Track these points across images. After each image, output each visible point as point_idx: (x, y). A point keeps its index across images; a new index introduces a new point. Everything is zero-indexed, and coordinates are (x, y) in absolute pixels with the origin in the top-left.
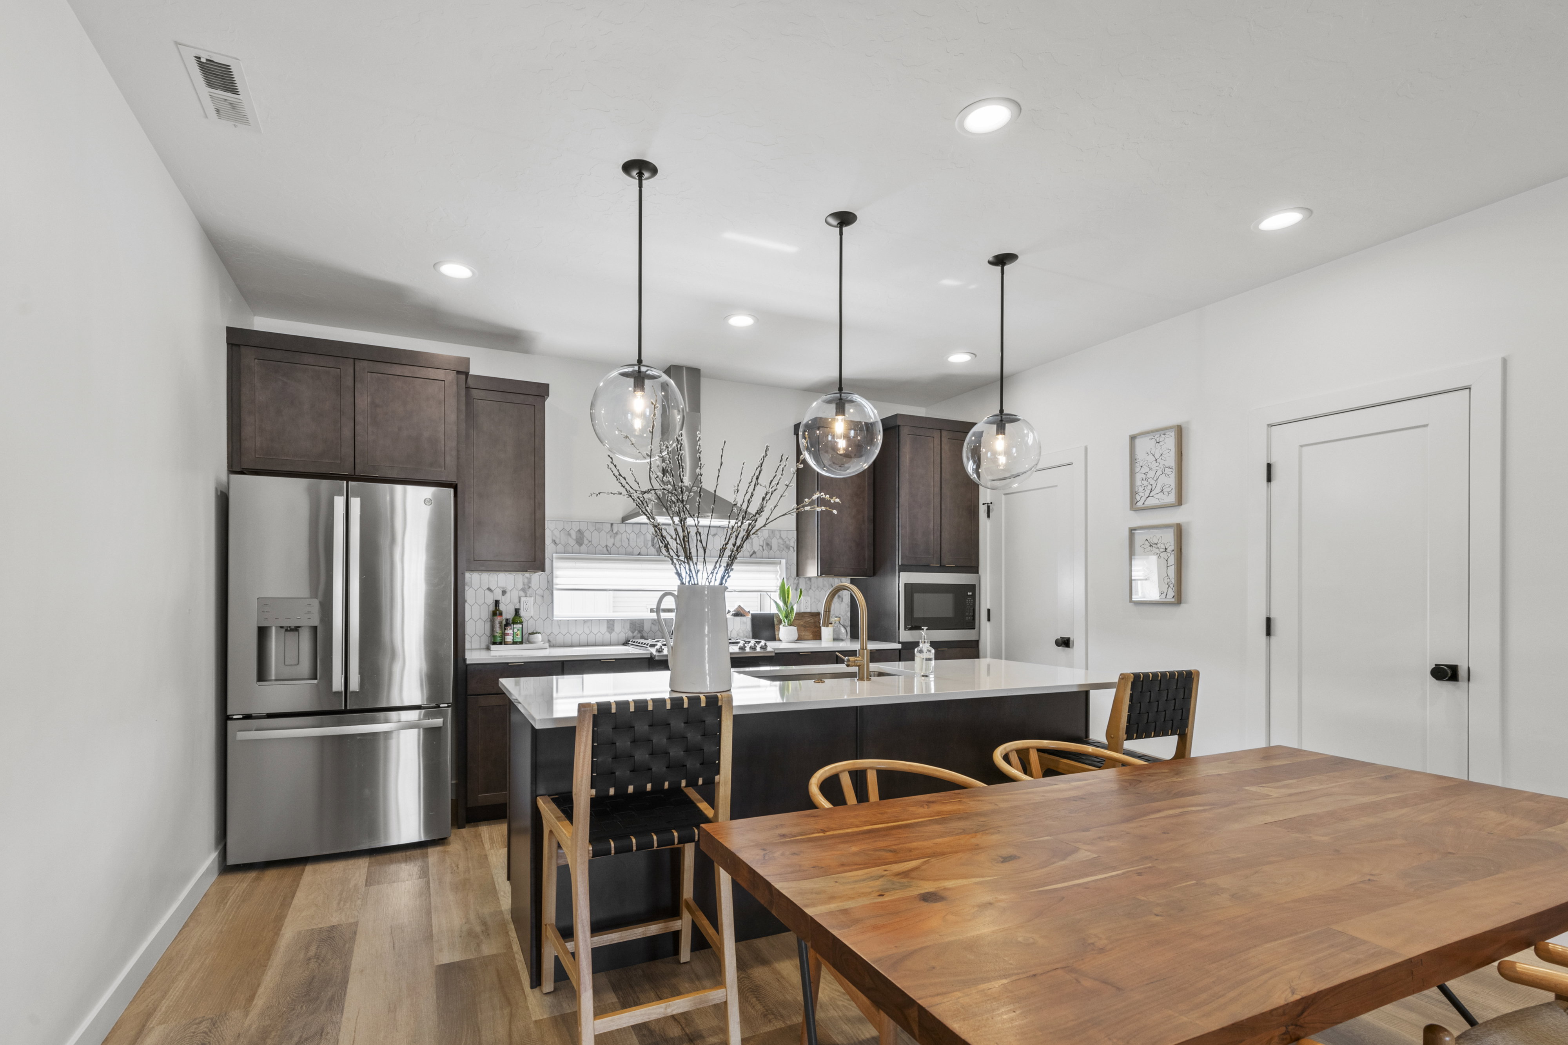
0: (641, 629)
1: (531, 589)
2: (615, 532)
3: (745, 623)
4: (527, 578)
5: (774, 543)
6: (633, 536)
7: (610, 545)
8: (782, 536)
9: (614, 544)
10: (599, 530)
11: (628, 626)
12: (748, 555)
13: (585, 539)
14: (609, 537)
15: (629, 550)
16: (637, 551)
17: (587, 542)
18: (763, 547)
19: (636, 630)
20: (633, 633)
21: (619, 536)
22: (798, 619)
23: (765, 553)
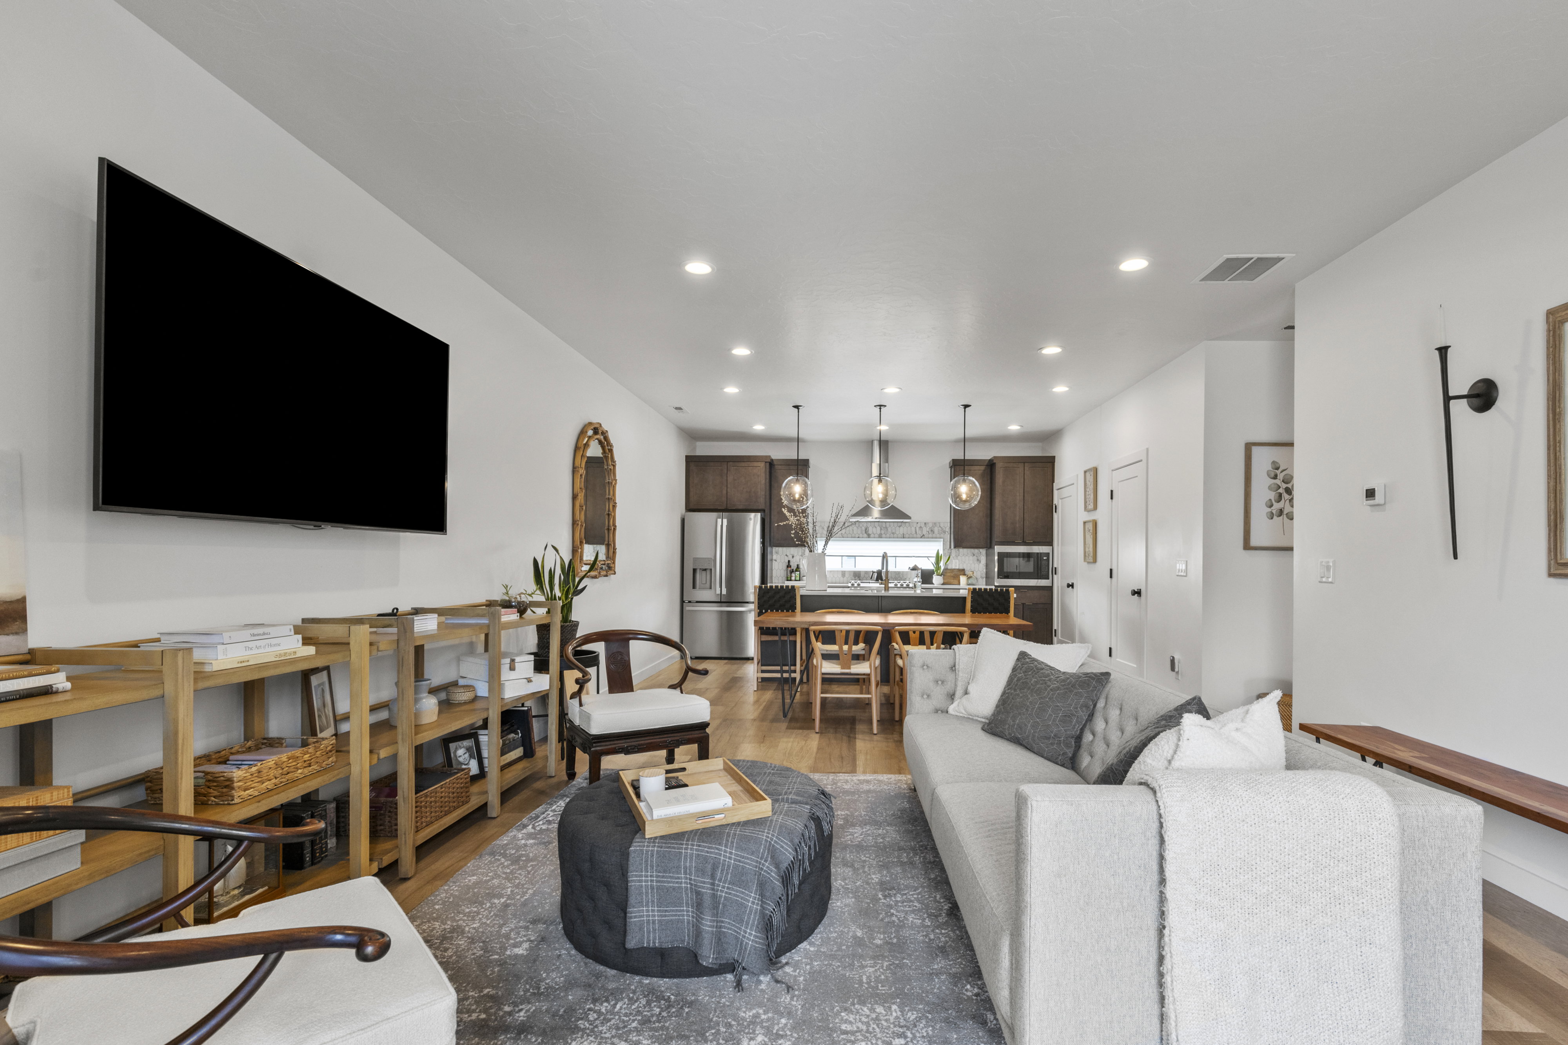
1: (804, 555)
3: (919, 576)
4: (802, 550)
5: (936, 530)
6: (855, 528)
8: (940, 526)
9: (845, 533)
12: (923, 535)
14: (842, 529)
15: (853, 535)
16: (857, 536)
18: (928, 531)
21: (848, 529)
22: (949, 573)
23: (930, 535)
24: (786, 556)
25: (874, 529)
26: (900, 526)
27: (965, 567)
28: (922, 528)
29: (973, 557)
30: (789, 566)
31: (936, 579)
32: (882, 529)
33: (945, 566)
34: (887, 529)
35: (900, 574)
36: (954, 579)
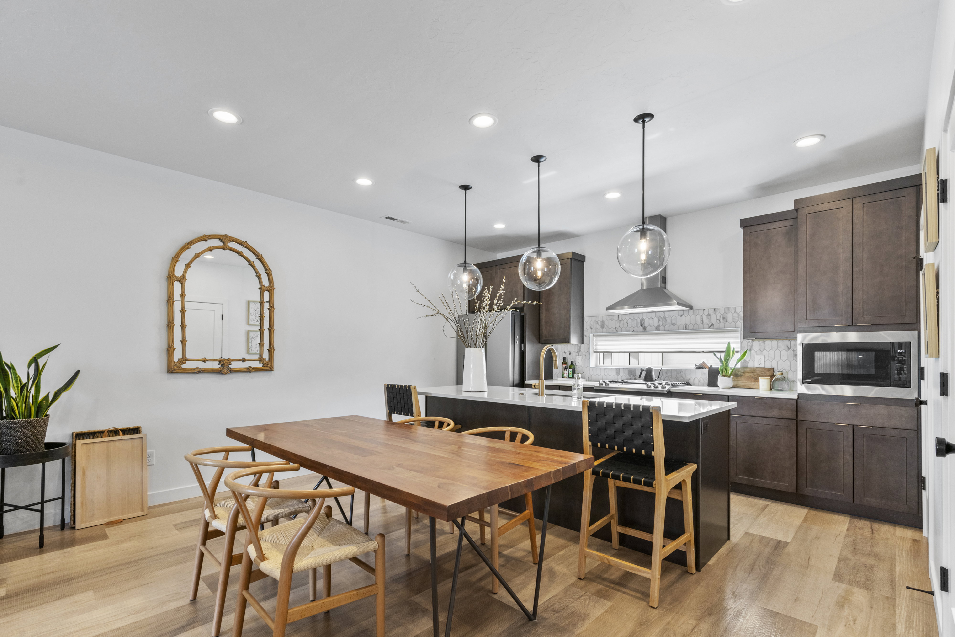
0: (635, 374)
1: (581, 352)
2: (620, 320)
3: (704, 374)
4: (580, 346)
5: (730, 317)
6: (630, 321)
7: (617, 327)
8: (736, 311)
9: (619, 327)
10: (612, 320)
11: (627, 372)
12: (708, 326)
14: (617, 322)
15: (628, 329)
16: (632, 329)
17: (606, 326)
18: (719, 320)
19: (631, 375)
20: (630, 376)
21: (622, 322)
22: (748, 373)
23: (722, 324)
24: (564, 353)
25: (651, 321)
26: (681, 316)
27: (774, 365)
28: (709, 317)
29: (787, 351)
30: (565, 362)
31: (721, 380)
32: (660, 320)
33: (742, 364)
34: (666, 320)
35: (681, 372)
36: (755, 381)
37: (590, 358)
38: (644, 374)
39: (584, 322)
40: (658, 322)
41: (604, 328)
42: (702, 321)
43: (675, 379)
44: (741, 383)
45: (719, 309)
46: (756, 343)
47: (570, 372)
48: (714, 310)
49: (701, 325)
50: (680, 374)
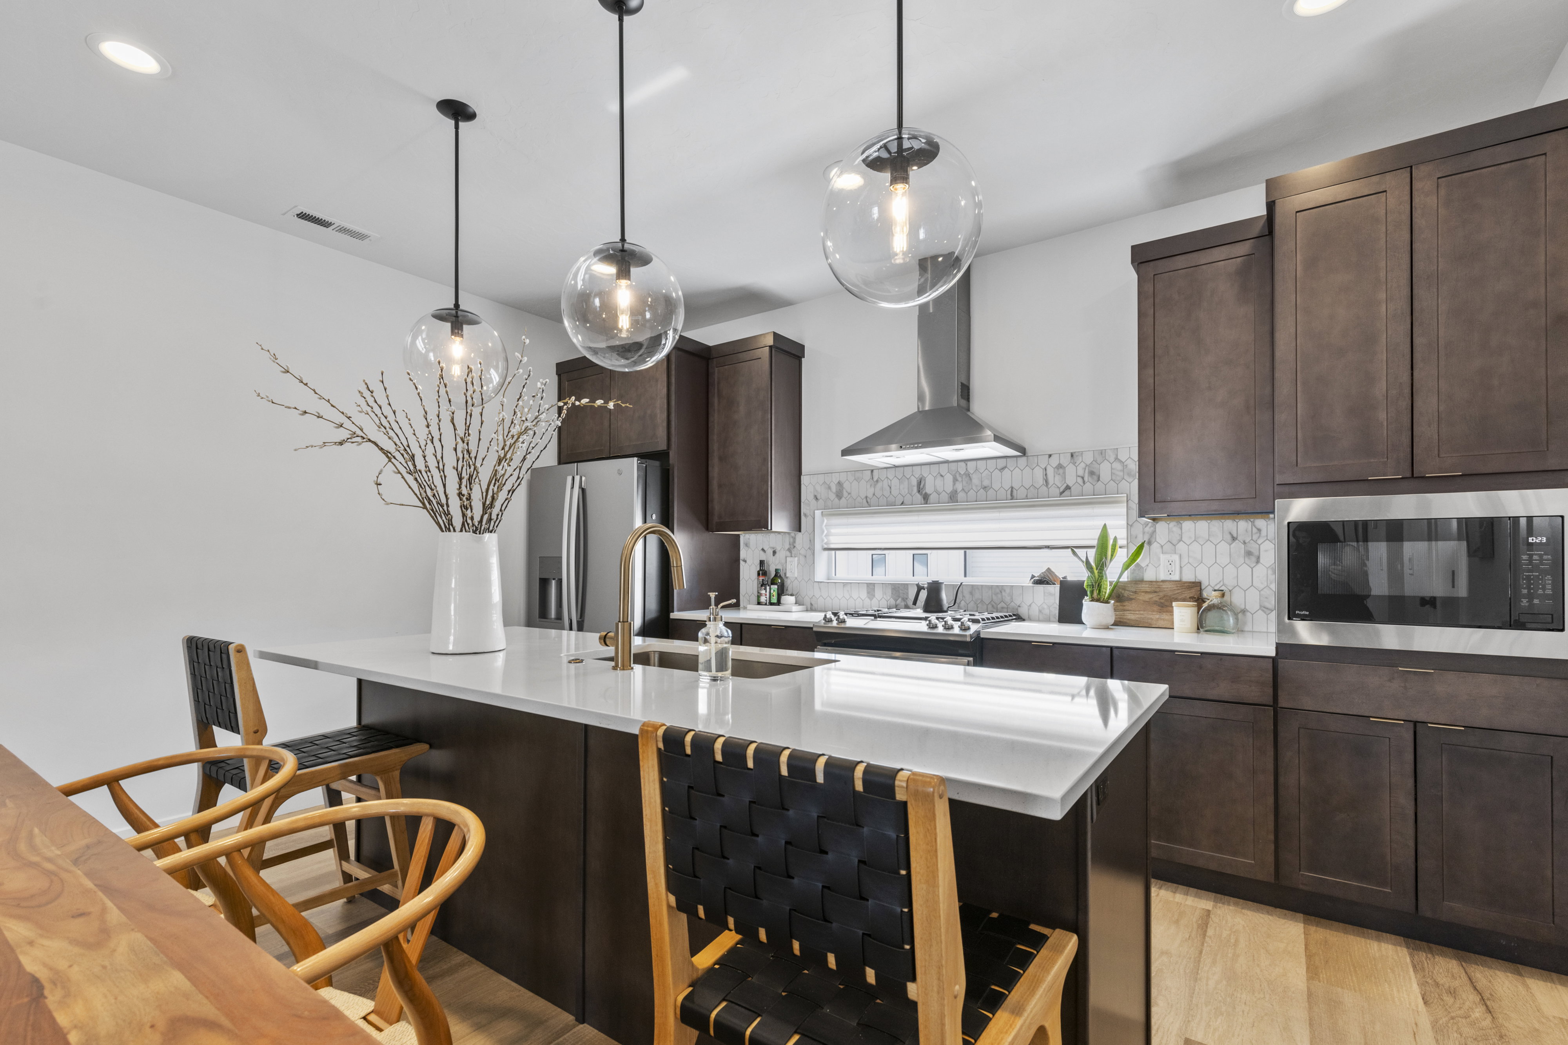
0: (905, 598)
1: (795, 549)
2: (875, 479)
3: (1050, 594)
4: (793, 537)
5: (1105, 470)
7: (870, 495)
8: (1119, 457)
9: (874, 494)
10: (858, 480)
11: (889, 592)
12: (1058, 492)
13: (844, 491)
14: (869, 486)
15: (891, 499)
16: (900, 500)
17: (847, 494)
18: (1083, 478)
19: (899, 597)
20: (896, 601)
21: (880, 485)
22: (1146, 592)
23: (1088, 487)
24: (762, 552)
25: (939, 482)
26: (1003, 469)
27: (1201, 575)
28: (1061, 471)
29: (1230, 545)
30: (762, 572)
31: (1090, 609)
32: (957, 480)
33: (1133, 573)
34: (971, 479)
35: (1001, 592)
36: (1160, 612)
37: (814, 563)
38: (923, 595)
39: (802, 486)
40: (954, 484)
41: (843, 498)
42: (1047, 481)
43: (990, 606)
44: (1130, 616)
45: (1082, 453)
46: (1162, 528)
47: (772, 591)
48: (1072, 456)
49: (1045, 488)
50: (999, 596)
